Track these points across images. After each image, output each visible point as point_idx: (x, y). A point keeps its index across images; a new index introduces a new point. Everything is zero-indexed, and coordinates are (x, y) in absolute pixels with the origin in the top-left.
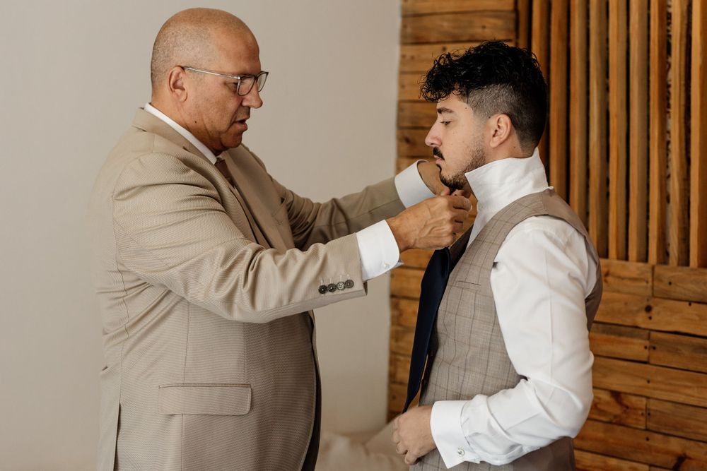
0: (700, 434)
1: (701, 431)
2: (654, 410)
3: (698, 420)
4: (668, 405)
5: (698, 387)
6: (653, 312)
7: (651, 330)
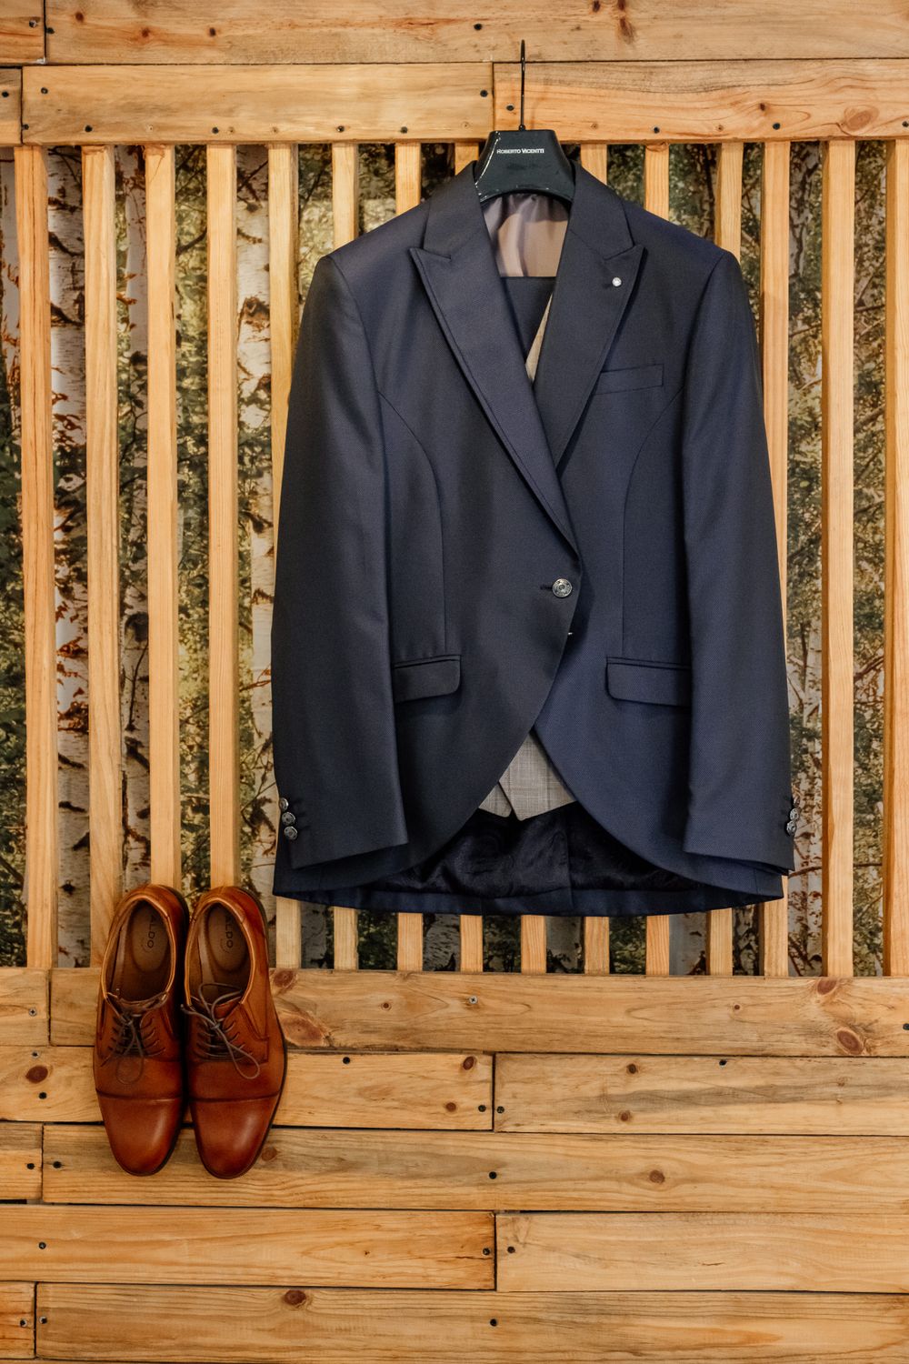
0: (196, 1346)
1: (200, 1340)
2: (56, 1310)
3: (195, 1317)
4: (104, 1293)
5: (191, 1241)
6: (51, 1079)
7: (45, 1123)
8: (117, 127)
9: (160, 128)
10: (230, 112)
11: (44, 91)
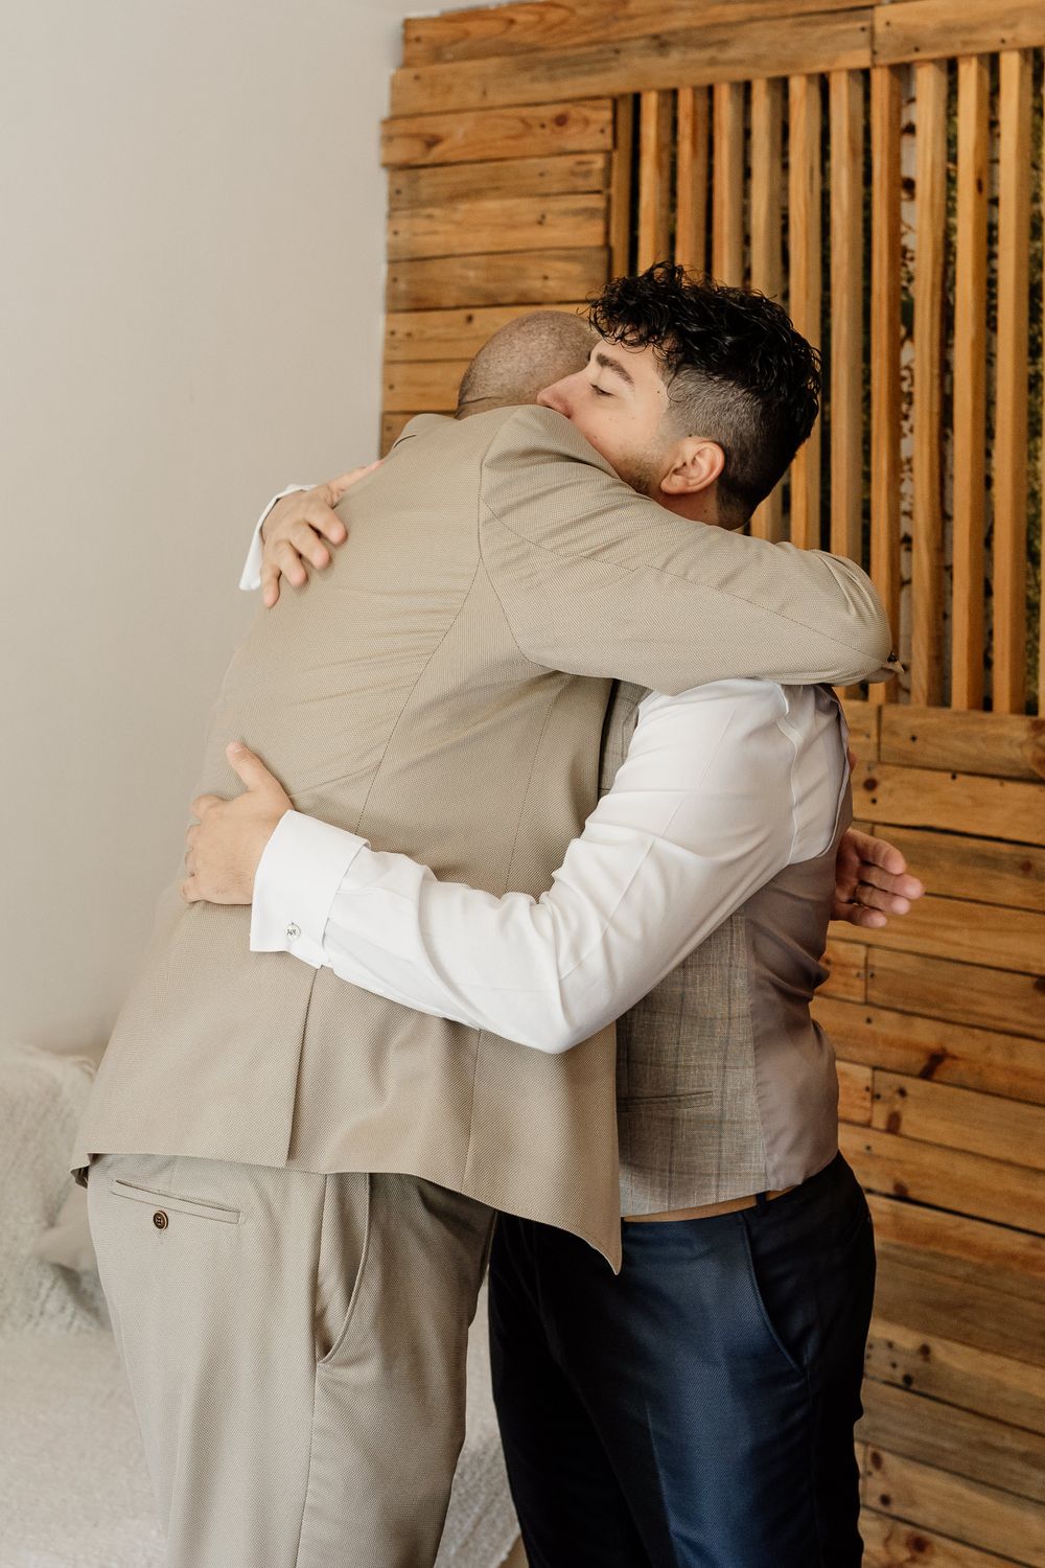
0: (976, 1014)
2: (881, 968)
3: (971, 989)
4: (910, 960)
5: (971, 928)
6: (879, 790)
7: (875, 823)
8: (935, 46)
9: (965, 43)
10: (1013, 26)
11: (888, 24)
